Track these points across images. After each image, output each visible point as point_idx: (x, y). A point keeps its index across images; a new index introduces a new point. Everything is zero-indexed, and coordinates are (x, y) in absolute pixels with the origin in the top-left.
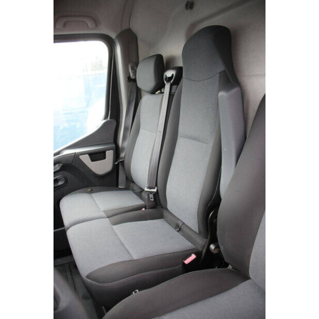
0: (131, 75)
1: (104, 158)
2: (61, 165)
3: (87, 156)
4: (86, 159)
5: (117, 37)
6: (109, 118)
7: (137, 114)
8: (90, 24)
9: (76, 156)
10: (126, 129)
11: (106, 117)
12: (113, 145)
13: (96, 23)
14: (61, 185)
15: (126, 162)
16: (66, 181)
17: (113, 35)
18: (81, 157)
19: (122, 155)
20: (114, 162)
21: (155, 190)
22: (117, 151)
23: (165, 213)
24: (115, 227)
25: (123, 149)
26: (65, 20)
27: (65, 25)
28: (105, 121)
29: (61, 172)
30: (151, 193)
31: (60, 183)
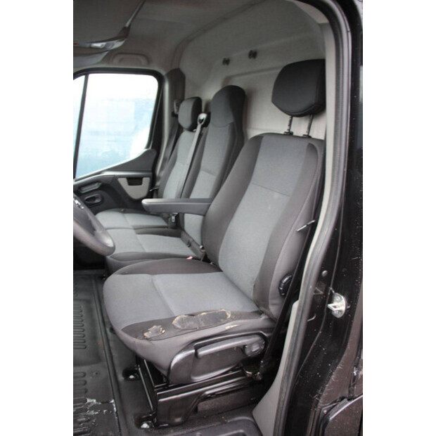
0: (175, 110)
1: (141, 184)
2: (100, 184)
3: (125, 179)
4: (123, 182)
5: (168, 74)
6: (150, 148)
7: (176, 147)
8: (143, 61)
9: (115, 178)
10: (165, 160)
11: (148, 146)
12: (151, 174)
13: (149, 61)
14: (98, 203)
15: (160, 191)
16: (103, 200)
17: (163, 73)
18: (120, 180)
19: (158, 184)
20: (149, 189)
22: (154, 179)
23: (183, 234)
25: (159, 178)
26: (122, 56)
27: (121, 61)
28: (146, 150)
29: (100, 191)
31: (97, 201)
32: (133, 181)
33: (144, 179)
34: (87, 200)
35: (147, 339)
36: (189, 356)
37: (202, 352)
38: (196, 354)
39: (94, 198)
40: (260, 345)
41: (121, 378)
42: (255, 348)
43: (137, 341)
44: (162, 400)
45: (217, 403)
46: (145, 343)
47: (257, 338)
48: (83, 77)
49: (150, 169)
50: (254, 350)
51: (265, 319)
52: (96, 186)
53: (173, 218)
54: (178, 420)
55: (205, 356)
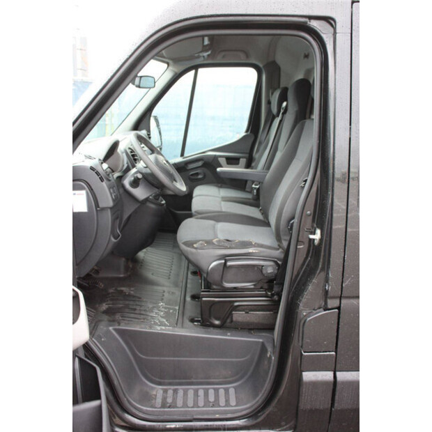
0: (270, 98)
1: (238, 164)
2: (203, 162)
3: (224, 159)
4: (223, 161)
5: (264, 67)
6: (249, 133)
8: (242, 55)
9: (216, 157)
10: (260, 143)
11: (247, 131)
12: (247, 155)
13: (247, 56)
16: (205, 176)
17: (261, 65)
18: (220, 159)
21: (257, 187)
24: (223, 203)
26: (223, 53)
27: (224, 57)
28: (245, 134)
29: (203, 168)
30: (255, 188)
31: (200, 177)
32: (232, 161)
33: (241, 159)
34: (192, 175)
35: (196, 248)
36: (221, 264)
37: (229, 263)
38: (225, 263)
39: (197, 174)
40: (274, 269)
41: (188, 299)
42: (270, 270)
43: (189, 249)
44: (204, 299)
45: (248, 319)
46: (194, 250)
47: (272, 263)
48: (193, 72)
49: (248, 151)
50: (269, 272)
51: (281, 252)
52: (200, 163)
53: (255, 191)
54: (217, 322)
55: (231, 267)
